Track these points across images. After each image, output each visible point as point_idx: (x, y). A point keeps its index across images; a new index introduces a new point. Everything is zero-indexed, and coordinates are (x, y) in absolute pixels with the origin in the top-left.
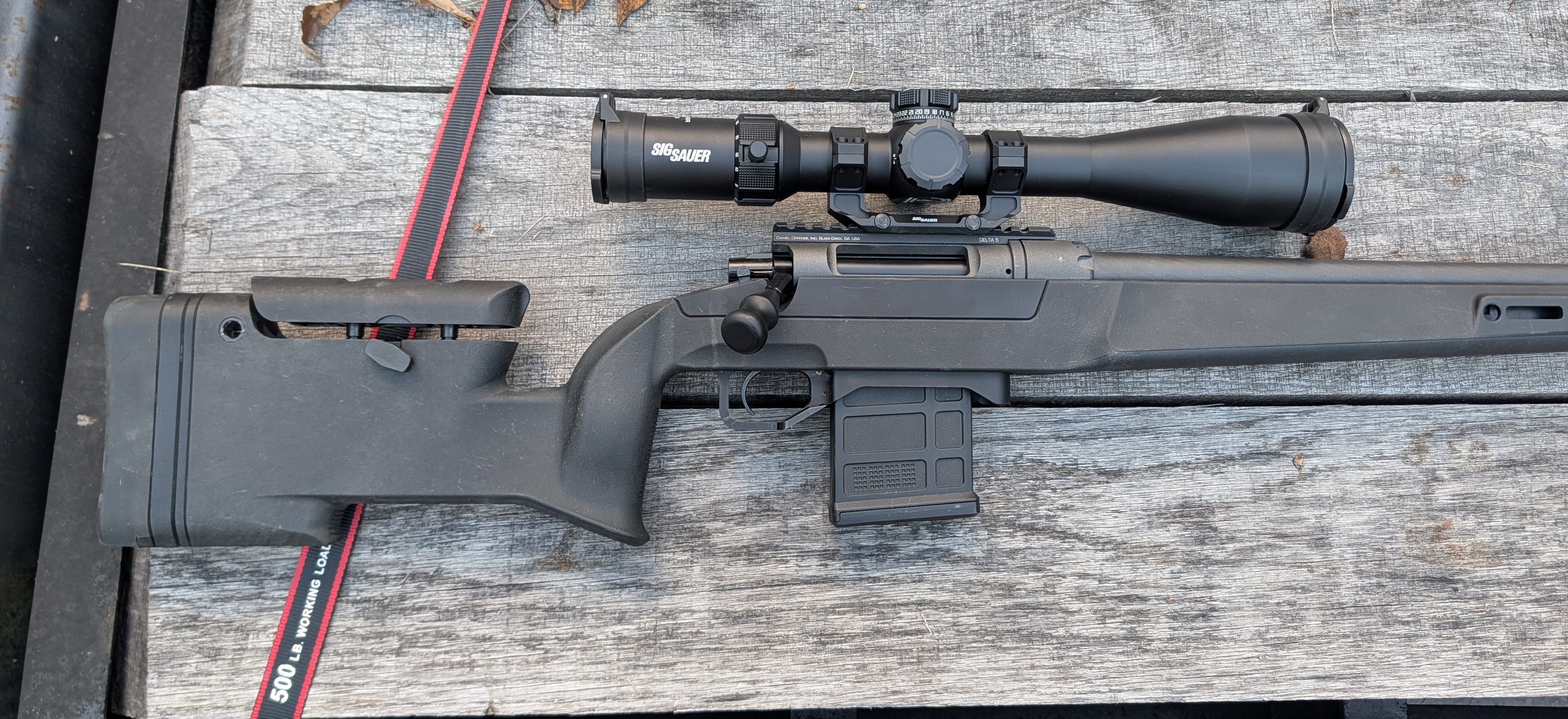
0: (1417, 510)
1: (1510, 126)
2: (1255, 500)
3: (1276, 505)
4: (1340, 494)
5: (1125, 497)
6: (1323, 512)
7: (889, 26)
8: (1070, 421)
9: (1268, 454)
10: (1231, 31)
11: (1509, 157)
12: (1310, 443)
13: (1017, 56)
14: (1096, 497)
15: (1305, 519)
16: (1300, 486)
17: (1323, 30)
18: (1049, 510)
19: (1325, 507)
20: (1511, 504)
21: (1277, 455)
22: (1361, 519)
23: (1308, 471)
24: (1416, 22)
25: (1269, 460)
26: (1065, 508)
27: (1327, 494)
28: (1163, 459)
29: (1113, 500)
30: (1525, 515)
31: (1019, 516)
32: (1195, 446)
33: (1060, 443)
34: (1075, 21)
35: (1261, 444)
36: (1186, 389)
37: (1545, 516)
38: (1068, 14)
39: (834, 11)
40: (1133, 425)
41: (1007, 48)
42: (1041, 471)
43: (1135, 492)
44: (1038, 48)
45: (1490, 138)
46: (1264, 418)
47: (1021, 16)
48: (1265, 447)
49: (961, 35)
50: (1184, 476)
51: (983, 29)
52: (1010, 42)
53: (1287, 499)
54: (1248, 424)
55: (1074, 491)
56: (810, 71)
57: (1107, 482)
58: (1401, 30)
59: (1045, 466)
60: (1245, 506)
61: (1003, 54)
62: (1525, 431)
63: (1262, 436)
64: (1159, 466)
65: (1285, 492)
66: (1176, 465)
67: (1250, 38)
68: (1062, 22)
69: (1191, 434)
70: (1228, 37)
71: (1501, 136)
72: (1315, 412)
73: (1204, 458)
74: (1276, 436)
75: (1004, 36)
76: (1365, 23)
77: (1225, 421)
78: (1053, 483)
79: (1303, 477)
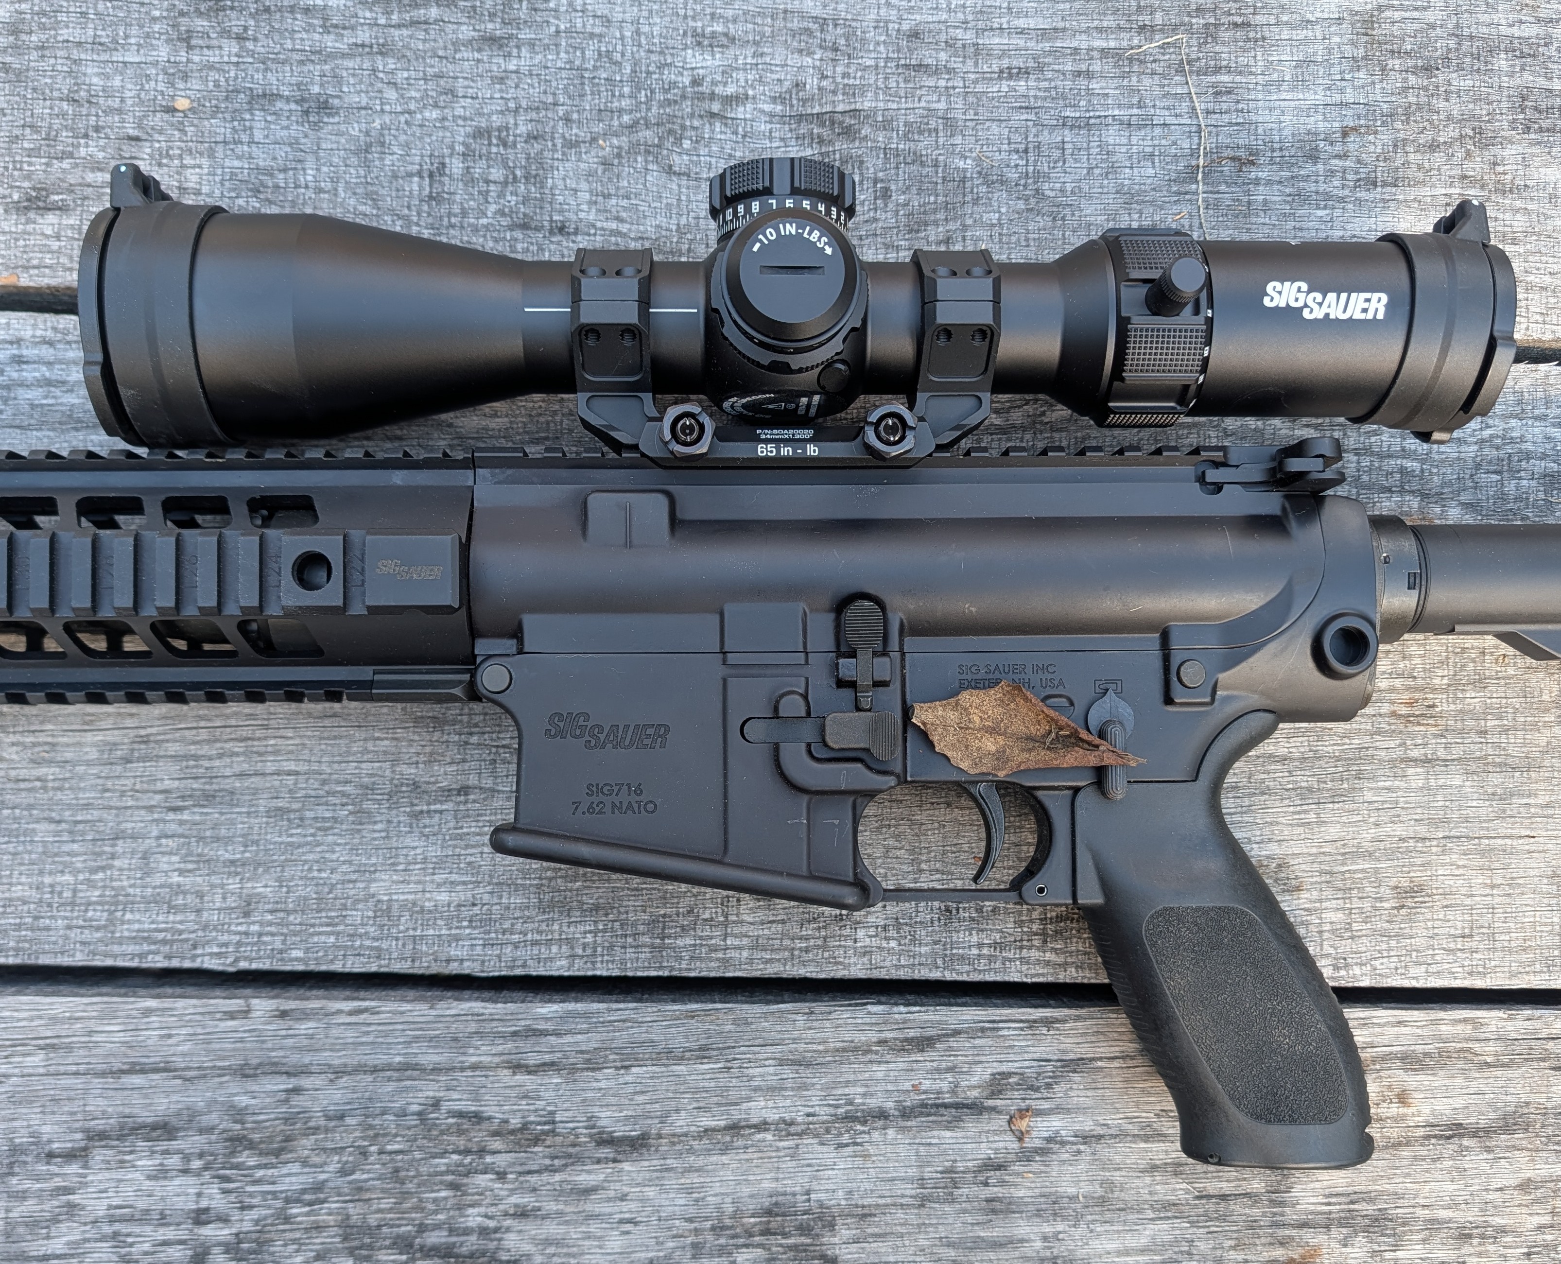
0: (1252, 1224)
1: (1543, 418)
2: (923, 1202)
3: (965, 1211)
4: (1100, 1192)
5: (651, 1192)
6: (1060, 1227)
7: (239, 149)
8: (545, 1033)
9: (957, 1106)
10: (983, 189)
11: (1534, 483)
12: (1049, 1086)
13: (511, 228)
14: (588, 1191)
15: (1022, 1241)
16: (1018, 1174)
17: (1179, 193)
18: (486, 1216)
19: (1064, 1218)
20: (1444, 1214)
21: (976, 1108)
22: (1132, 1242)
23: (1038, 1143)
24: (1375, 185)
25: (959, 1119)
26: (522, 1214)
27: (1072, 1191)
28: (736, 1114)
29: (623, 1198)
30: (1470, 1236)
31: (422, 1229)
32: (805, 1087)
33: (520, 1078)
34: (648, 152)
35: (945, 1085)
36: (804, 963)
37: (1508, 1239)
38: (634, 138)
39: (119, 111)
40: (678, 1042)
41: (493, 208)
42: (478, 1136)
43: (671, 1181)
44: (561, 212)
45: (1499, 441)
46: (956, 1033)
47: (532, 137)
48: (953, 1092)
49: (395, 177)
50: (778, 1150)
51: (443, 165)
52: (501, 195)
53: (988, 1200)
54: (923, 1043)
55: (545, 1177)
56: (55, 245)
57: (615, 1161)
58: (1342, 200)
59: (485, 1125)
60: (900, 1214)
61: (484, 221)
62: (1488, 1065)
63: (949, 1070)
64: (728, 1128)
65: (986, 1184)
66: (763, 1126)
67: (1021, 205)
68: (619, 156)
69: (800, 1063)
70: (976, 201)
71: (1522, 439)
72: (1064, 1021)
73: (824, 1113)
74: (978, 1069)
75: (487, 182)
76: (1269, 183)
77: (874, 1036)
78: (501, 1161)
79: (1027, 1156)
